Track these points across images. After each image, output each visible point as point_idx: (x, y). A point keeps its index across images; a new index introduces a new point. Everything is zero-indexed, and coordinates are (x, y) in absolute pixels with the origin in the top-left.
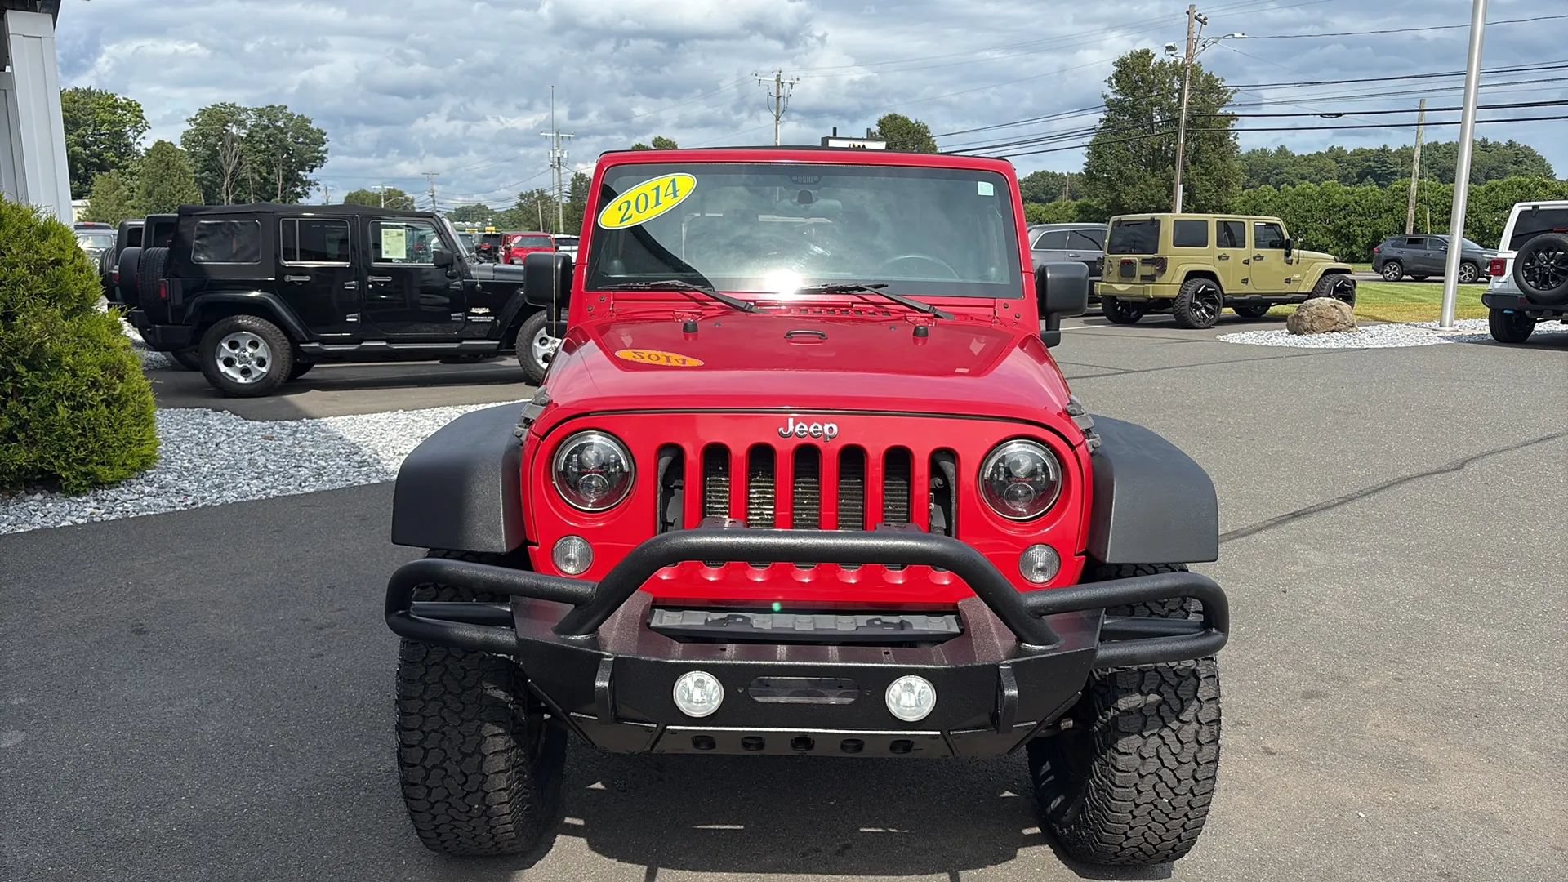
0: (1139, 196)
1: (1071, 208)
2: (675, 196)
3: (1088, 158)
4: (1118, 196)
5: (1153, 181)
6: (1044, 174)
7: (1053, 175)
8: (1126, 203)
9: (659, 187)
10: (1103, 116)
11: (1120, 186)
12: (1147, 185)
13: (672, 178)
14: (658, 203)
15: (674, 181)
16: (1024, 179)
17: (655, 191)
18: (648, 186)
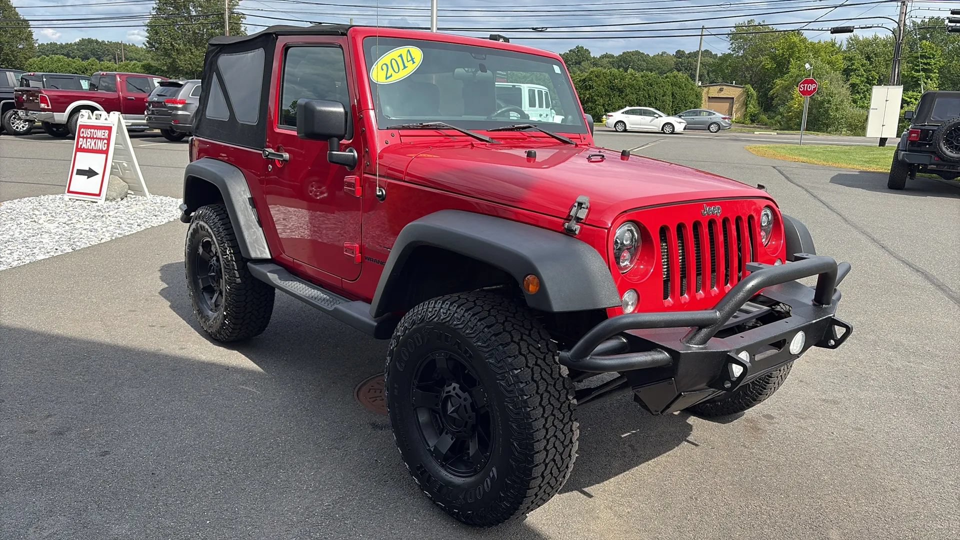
0: (189, 62)
1: (138, 67)
2: (414, 62)
3: (148, 33)
4: (174, 61)
5: (198, 53)
6: (90, 41)
7: (97, 41)
8: (181, 67)
9: (401, 54)
10: (155, 6)
11: (174, 54)
12: (194, 55)
13: (408, 49)
14: (405, 67)
15: (409, 51)
16: (75, 43)
17: (400, 57)
18: (395, 54)
